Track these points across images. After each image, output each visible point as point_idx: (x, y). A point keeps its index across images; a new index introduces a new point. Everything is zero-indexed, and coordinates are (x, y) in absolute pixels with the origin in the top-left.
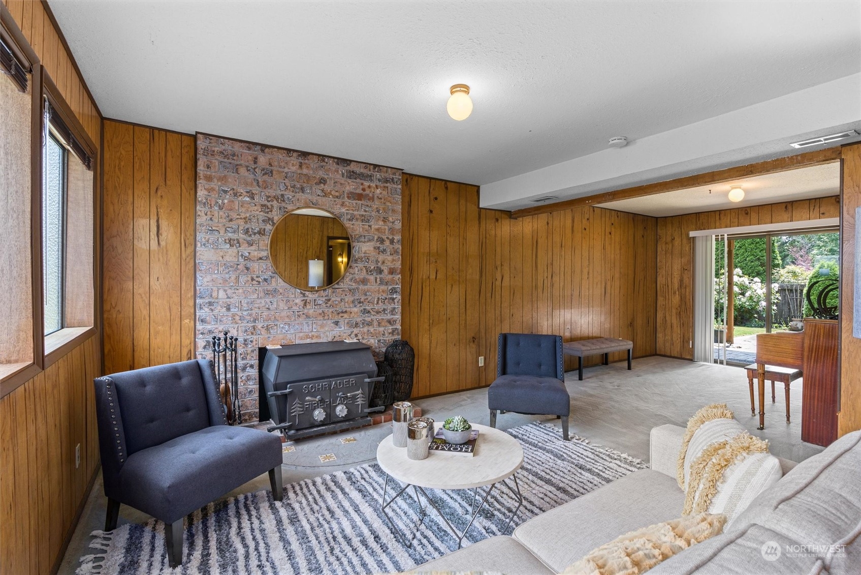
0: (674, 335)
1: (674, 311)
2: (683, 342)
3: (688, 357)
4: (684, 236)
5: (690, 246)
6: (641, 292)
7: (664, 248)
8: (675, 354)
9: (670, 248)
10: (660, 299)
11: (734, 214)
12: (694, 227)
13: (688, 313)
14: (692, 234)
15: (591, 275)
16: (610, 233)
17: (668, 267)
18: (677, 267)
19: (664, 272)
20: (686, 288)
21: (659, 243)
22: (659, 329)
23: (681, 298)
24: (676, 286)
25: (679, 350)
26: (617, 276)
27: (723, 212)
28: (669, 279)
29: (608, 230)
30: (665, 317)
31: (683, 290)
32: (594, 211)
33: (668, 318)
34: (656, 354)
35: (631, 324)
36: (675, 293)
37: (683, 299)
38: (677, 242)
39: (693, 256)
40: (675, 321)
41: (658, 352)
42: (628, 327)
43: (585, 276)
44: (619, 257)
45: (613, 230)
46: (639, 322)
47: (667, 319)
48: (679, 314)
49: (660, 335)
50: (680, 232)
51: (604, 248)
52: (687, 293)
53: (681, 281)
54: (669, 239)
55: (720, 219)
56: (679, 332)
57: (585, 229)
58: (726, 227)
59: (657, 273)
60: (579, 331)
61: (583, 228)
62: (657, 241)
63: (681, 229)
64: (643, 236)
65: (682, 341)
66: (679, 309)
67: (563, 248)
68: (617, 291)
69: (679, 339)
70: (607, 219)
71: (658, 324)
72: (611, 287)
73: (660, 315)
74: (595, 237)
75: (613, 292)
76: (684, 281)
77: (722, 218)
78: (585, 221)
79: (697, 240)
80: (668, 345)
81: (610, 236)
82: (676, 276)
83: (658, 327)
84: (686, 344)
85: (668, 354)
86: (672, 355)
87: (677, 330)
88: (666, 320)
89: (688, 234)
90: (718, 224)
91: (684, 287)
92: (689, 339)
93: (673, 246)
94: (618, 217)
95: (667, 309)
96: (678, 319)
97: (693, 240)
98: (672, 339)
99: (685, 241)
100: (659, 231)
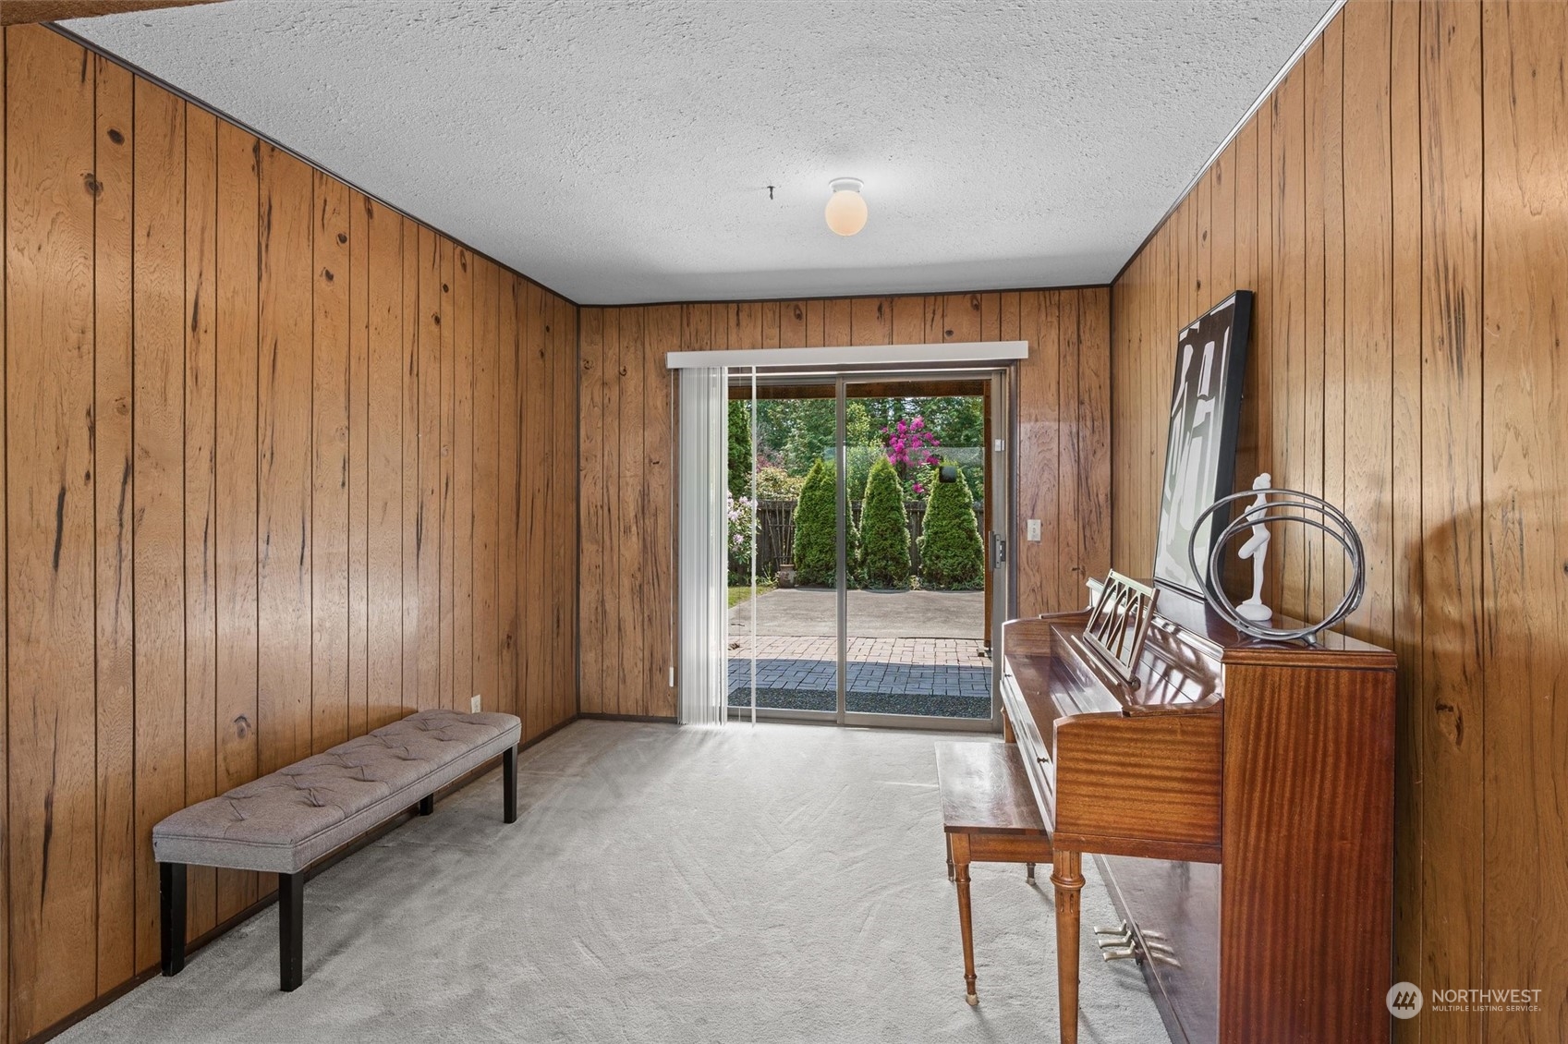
0: (628, 653)
1: (626, 582)
2: (651, 670)
3: (663, 714)
4: (650, 365)
5: (668, 395)
6: (538, 532)
7: (598, 399)
8: (630, 707)
9: (615, 398)
10: (588, 548)
11: (770, 315)
12: (676, 341)
13: (663, 587)
14: (674, 359)
15: (358, 473)
16: (438, 320)
17: (610, 454)
18: (632, 455)
19: (599, 468)
20: (656, 515)
21: (585, 383)
22: (586, 640)
23: (645, 546)
24: (631, 509)
25: (639, 696)
26: (463, 476)
27: (746, 305)
28: (613, 491)
29: (428, 306)
30: (603, 601)
31: (649, 522)
32: (370, 212)
33: (610, 606)
34: (580, 716)
35: (511, 641)
36: (627, 530)
37: (648, 547)
38: (633, 380)
39: (677, 422)
40: (628, 613)
41: (584, 709)
42: (499, 653)
43: (330, 471)
44: (468, 411)
45: (447, 309)
46: (534, 625)
47: (607, 606)
48: (639, 591)
49: (588, 657)
50: (640, 354)
51: (414, 370)
52: (660, 532)
53: (644, 494)
54: (611, 372)
55: (738, 324)
56: (640, 643)
57: (330, 277)
58: (753, 348)
59: (579, 470)
60: (301, 710)
61: (319, 270)
62: (579, 379)
63: (643, 344)
64: (542, 354)
65: (647, 667)
66: (638, 575)
67: (207, 340)
68: (463, 531)
69: (640, 665)
70: (426, 264)
71: (584, 625)
72: (442, 517)
73: (588, 596)
74: (375, 320)
75: (448, 534)
76: (652, 495)
77: (743, 323)
78: (326, 242)
79: (684, 378)
80: (610, 683)
81: (434, 328)
82: (631, 481)
83: (583, 633)
84: (657, 677)
85: (612, 709)
86: (623, 712)
87: (634, 637)
88: (604, 612)
89: (663, 361)
90: (733, 338)
91: (653, 511)
92: (665, 661)
93: (621, 392)
94: (464, 266)
95: (607, 579)
96: (637, 606)
97: (677, 380)
98: (621, 665)
99: (653, 380)
100: (583, 344)
